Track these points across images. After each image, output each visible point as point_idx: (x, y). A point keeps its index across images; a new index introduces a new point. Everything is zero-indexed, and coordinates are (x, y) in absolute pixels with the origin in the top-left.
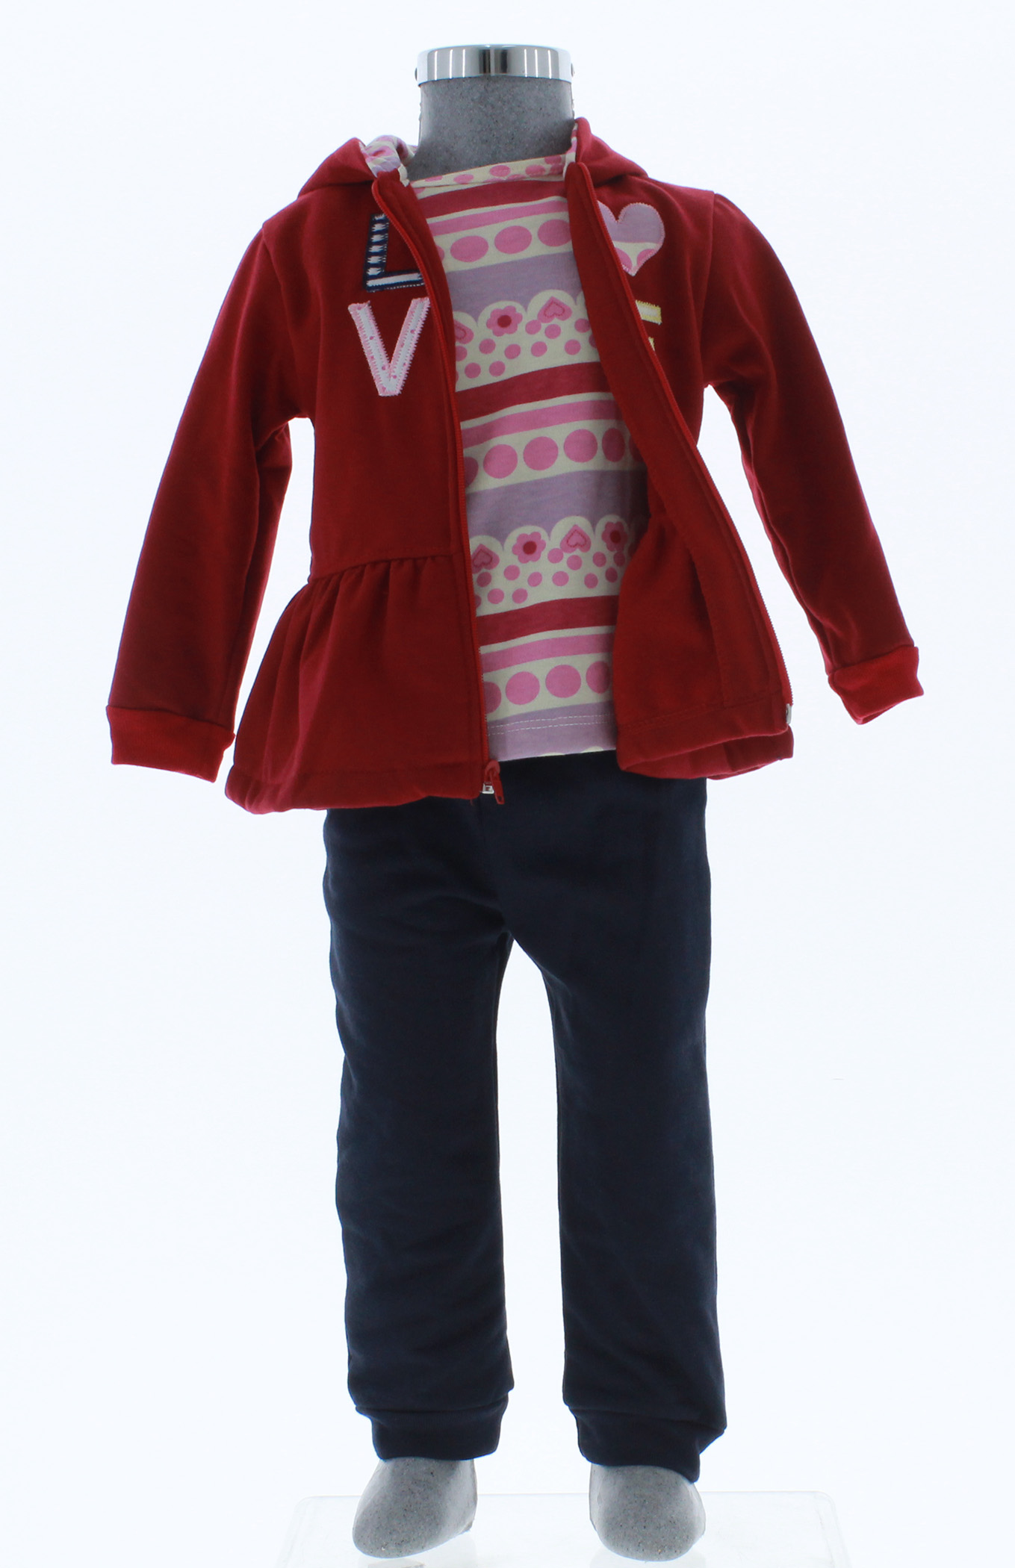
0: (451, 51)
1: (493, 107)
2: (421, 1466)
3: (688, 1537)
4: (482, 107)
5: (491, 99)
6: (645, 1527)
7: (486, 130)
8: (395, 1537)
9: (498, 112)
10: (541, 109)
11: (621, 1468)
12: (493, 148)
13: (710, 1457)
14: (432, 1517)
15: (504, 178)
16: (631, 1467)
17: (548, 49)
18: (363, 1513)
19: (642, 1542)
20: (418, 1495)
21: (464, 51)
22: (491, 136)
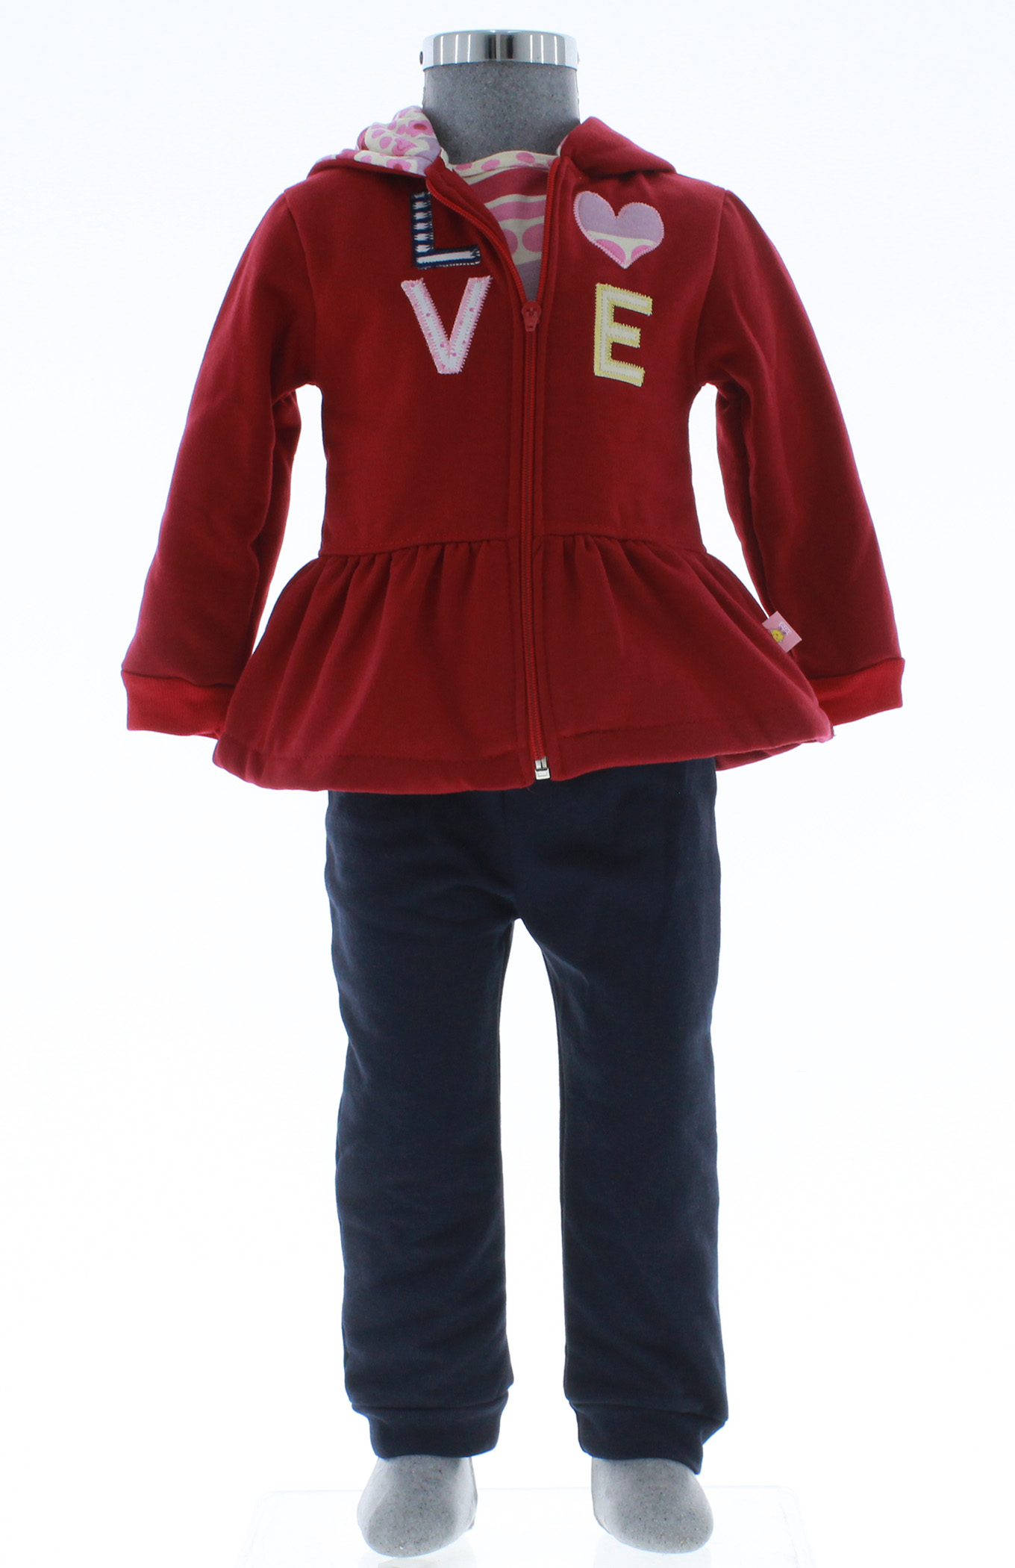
0: (457, 36)
1: (507, 93)
2: (427, 1464)
3: (707, 1528)
4: (496, 92)
5: (505, 85)
6: (665, 1519)
7: (500, 115)
8: (413, 1535)
9: (512, 97)
10: (553, 96)
11: (629, 1462)
12: (506, 133)
13: (713, 1447)
14: (447, 1514)
15: (531, 165)
16: (641, 1461)
17: (553, 35)
18: (376, 1513)
19: (664, 1534)
20: (431, 1492)
21: (469, 36)
22: (504, 121)
